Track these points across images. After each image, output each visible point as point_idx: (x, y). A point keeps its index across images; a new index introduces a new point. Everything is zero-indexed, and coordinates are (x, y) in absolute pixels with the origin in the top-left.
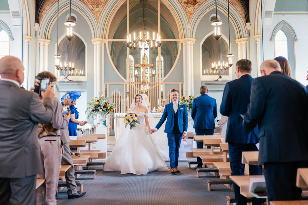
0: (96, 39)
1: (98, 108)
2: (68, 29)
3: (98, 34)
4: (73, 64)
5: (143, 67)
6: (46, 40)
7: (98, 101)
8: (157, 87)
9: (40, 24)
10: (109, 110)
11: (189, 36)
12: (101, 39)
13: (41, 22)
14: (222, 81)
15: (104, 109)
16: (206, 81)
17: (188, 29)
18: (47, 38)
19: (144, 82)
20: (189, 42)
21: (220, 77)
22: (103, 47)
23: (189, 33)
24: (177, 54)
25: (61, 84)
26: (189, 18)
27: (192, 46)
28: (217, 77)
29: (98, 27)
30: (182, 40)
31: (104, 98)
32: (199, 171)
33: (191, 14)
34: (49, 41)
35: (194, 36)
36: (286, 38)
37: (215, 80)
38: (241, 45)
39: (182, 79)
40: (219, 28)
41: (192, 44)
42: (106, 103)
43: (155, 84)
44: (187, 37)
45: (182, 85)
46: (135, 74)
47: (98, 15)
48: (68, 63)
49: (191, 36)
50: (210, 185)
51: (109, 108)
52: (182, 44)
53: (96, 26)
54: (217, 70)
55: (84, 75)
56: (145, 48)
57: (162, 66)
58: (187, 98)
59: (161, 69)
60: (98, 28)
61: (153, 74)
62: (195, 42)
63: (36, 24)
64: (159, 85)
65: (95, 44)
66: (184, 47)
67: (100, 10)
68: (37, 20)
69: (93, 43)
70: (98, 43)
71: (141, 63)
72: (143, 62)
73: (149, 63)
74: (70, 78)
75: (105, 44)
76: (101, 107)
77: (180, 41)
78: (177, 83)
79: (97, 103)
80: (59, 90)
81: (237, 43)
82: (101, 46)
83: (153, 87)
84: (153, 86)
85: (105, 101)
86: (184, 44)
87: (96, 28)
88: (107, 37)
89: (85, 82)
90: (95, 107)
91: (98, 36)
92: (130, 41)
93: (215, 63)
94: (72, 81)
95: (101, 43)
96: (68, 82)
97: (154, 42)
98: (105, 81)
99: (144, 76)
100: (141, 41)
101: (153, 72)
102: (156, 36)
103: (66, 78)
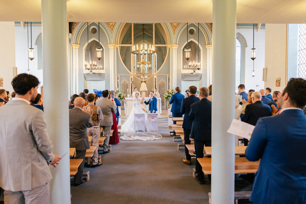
0: (111, 45)
2: (98, 52)
3: (112, 41)
4: (96, 62)
5: (143, 64)
6: (77, 45)
9: (72, 34)
11: (174, 43)
12: (114, 45)
13: (73, 33)
14: (196, 74)
16: (185, 74)
17: (173, 38)
18: (77, 43)
19: (143, 74)
20: (174, 47)
21: (194, 72)
22: (116, 50)
23: (174, 41)
24: (166, 53)
26: (174, 30)
27: (176, 50)
28: (192, 71)
30: (170, 45)
31: (119, 91)
32: (175, 138)
33: (176, 27)
34: (79, 45)
35: (177, 43)
36: (240, 44)
37: (191, 73)
38: (209, 49)
39: (169, 74)
40: (189, 53)
41: (176, 48)
42: (120, 94)
45: (169, 76)
47: (112, 28)
48: (92, 61)
49: (176, 43)
50: (179, 146)
51: (122, 97)
52: (169, 48)
53: (111, 35)
54: (192, 67)
55: (103, 69)
56: (144, 54)
57: (156, 60)
58: (170, 91)
59: (155, 62)
60: (112, 37)
61: (150, 67)
62: (178, 47)
63: (70, 34)
64: (153, 77)
65: (110, 48)
66: (171, 50)
67: (113, 24)
68: (70, 32)
69: (109, 47)
70: (112, 47)
71: (142, 61)
73: (147, 61)
74: (94, 71)
75: (117, 48)
77: (168, 46)
78: (166, 75)
80: (87, 79)
81: (206, 48)
82: (114, 49)
83: (149, 78)
85: (119, 93)
86: (171, 48)
88: (118, 43)
89: (104, 74)
91: (112, 42)
92: (135, 50)
93: (191, 62)
94: (95, 73)
95: (114, 47)
96: (92, 74)
97: (150, 51)
98: (117, 73)
99: (143, 70)
100: (142, 50)
101: (150, 66)
102: (151, 47)
103: (91, 71)
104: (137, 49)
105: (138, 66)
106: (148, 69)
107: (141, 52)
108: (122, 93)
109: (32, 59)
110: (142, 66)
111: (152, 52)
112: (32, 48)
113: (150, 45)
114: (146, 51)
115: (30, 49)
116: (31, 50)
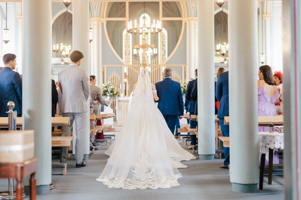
0: (93, 18)
1: (106, 93)
3: (95, 13)
5: (143, 48)
7: (106, 87)
8: (158, 70)
10: (115, 94)
11: (193, 15)
12: (98, 18)
15: (112, 94)
19: (144, 65)
20: (193, 22)
22: (100, 27)
23: (193, 12)
25: (56, 67)
29: (95, 5)
30: (186, 19)
31: (111, 85)
37: (221, 63)
39: (185, 63)
42: (113, 89)
43: (156, 67)
44: (191, 16)
45: (185, 68)
46: (134, 54)
49: (195, 15)
51: (115, 93)
52: (186, 23)
53: (93, 5)
56: (146, 33)
57: (165, 42)
60: (95, 7)
64: (160, 68)
65: (92, 24)
66: (188, 26)
70: (96, 23)
71: (141, 44)
72: (143, 43)
73: (150, 44)
74: (66, 60)
75: (102, 24)
76: (108, 92)
77: (184, 19)
78: (180, 65)
79: (105, 89)
80: (54, 73)
82: (98, 25)
83: (154, 70)
84: (154, 68)
85: (112, 87)
86: (188, 23)
87: (93, 6)
88: (105, 16)
90: (104, 92)
91: (95, 15)
92: (131, 28)
94: (67, 63)
95: (98, 23)
96: (64, 64)
97: (154, 29)
98: (103, 63)
99: (144, 58)
100: (142, 28)
101: (155, 52)
102: (156, 23)
103: (62, 60)
104: (135, 27)
105: (135, 52)
106: (151, 56)
107: (141, 31)
108: (116, 87)
109: (6, 42)
110: (141, 51)
111: (157, 31)
112: (7, 28)
113: (154, 20)
114: (148, 28)
115: (5, 29)
116: (6, 32)
